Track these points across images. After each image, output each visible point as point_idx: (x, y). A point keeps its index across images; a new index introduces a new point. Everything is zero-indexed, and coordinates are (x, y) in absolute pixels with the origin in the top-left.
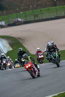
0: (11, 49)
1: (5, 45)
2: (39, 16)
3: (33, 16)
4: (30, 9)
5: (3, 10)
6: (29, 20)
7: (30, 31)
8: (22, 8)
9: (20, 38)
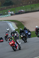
0: (17, 28)
1: (14, 25)
2: (34, 8)
3: (31, 9)
4: (29, 4)
5: (13, 5)
6: (28, 11)
7: (28, 17)
8: (24, 4)
9: (22, 22)
